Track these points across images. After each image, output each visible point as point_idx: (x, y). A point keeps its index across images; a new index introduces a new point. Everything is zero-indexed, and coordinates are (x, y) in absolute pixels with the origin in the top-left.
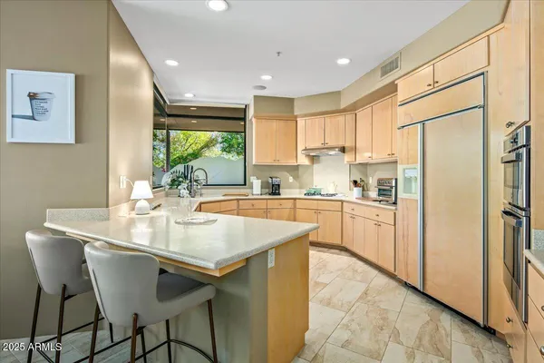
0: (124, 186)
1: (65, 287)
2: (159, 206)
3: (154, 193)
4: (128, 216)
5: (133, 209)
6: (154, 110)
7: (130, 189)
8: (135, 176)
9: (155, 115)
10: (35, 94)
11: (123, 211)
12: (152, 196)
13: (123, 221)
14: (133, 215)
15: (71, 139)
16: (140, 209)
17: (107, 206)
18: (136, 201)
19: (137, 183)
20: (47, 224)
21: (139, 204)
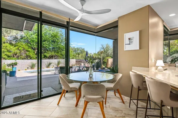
0: (153, 61)
1: (139, 87)
2: (166, 69)
3: (164, 64)
4: (155, 71)
5: (157, 69)
6: (164, 34)
7: (156, 63)
8: (157, 58)
9: (164, 36)
10: (130, 38)
11: (153, 69)
12: (164, 65)
13: (153, 73)
14: (157, 71)
15: (138, 48)
16: (159, 69)
17: (148, 67)
18: (158, 67)
19: (158, 61)
20: (132, 70)
21: (159, 68)
